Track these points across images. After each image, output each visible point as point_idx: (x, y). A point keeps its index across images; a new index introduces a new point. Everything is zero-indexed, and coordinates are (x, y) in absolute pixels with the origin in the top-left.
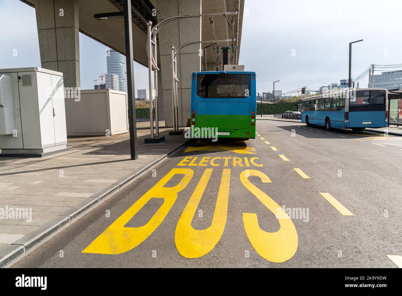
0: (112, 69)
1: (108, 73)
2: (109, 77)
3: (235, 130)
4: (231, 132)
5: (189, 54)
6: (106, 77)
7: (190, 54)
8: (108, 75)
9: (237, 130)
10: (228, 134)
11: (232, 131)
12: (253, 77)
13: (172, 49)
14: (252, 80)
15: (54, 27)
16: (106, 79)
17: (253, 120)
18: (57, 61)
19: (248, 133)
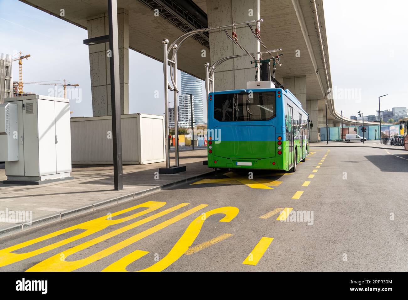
0: (187, 89)
1: (182, 94)
2: (184, 98)
3: (258, 159)
4: (253, 162)
5: (244, 69)
6: (180, 98)
7: (246, 69)
8: (182, 96)
9: (260, 159)
10: (250, 164)
11: (255, 161)
12: (278, 94)
13: (207, 66)
14: (277, 98)
15: (105, 50)
16: (180, 100)
17: (280, 148)
18: (106, 85)
19: (274, 164)
